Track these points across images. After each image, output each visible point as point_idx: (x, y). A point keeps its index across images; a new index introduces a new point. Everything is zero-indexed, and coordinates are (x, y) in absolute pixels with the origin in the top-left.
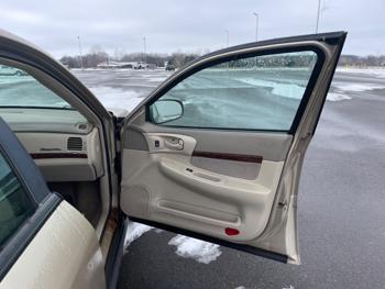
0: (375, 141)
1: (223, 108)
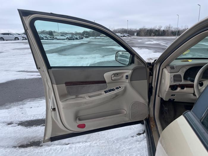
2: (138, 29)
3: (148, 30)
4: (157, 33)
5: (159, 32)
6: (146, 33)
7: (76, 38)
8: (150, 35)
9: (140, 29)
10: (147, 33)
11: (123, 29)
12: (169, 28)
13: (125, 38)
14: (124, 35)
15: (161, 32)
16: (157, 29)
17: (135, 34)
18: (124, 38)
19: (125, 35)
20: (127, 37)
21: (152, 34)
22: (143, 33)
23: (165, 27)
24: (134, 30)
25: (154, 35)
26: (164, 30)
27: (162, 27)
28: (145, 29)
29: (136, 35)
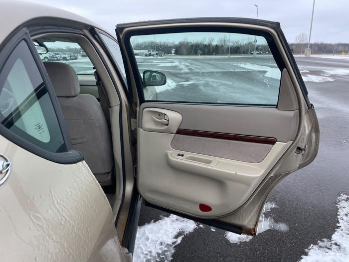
0: (340, 111)
1: (221, 87)
2: (177, 43)
3: (192, 46)
4: (206, 50)
5: (210, 49)
6: (189, 51)
7: (63, 57)
8: (196, 53)
9: (180, 43)
10: (191, 50)
11: (152, 42)
12: (225, 41)
13: (152, 57)
14: (150, 53)
15: (213, 48)
16: (206, 44)
17: (173, 52)
18: (150, 57)
19: (152, 53)
20: (156, 56)
21: (199, 51)
22: (185, 51)
23: (218, 40)
24: (170, 45)
25: (201, 52)
26: (216, 45)
27: (214, 39)
28: (188, 43)
29: (175, 53)
